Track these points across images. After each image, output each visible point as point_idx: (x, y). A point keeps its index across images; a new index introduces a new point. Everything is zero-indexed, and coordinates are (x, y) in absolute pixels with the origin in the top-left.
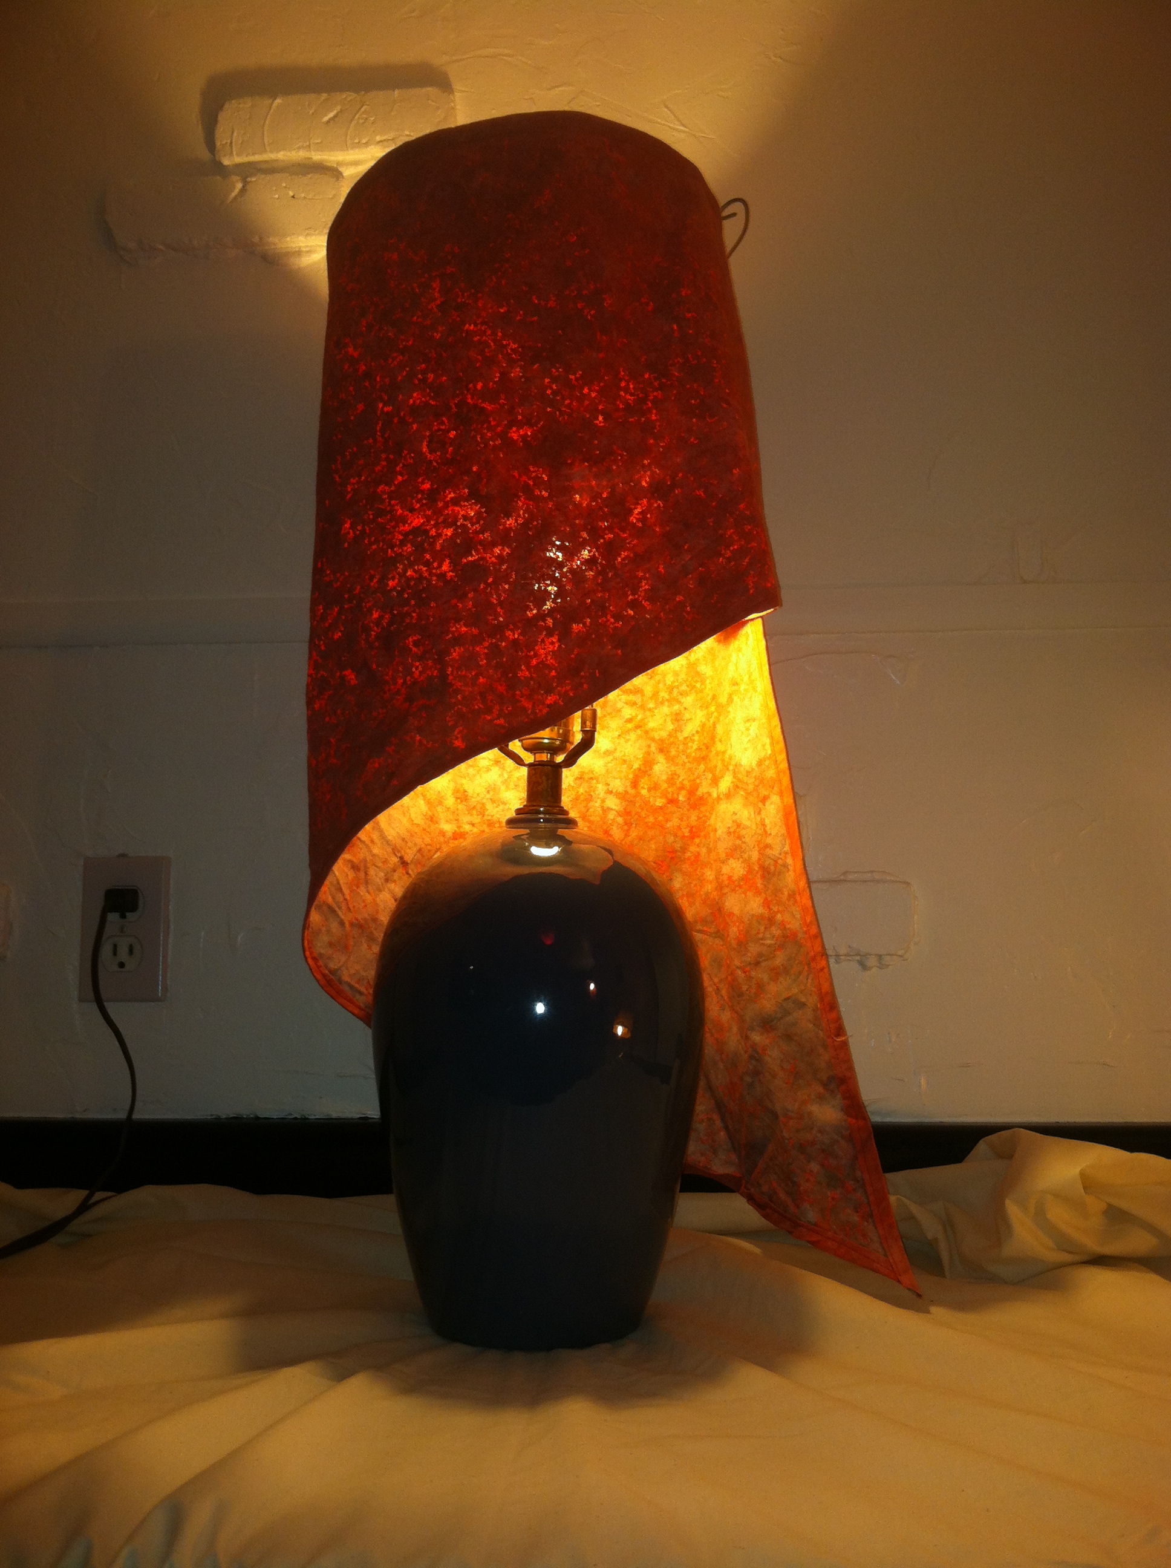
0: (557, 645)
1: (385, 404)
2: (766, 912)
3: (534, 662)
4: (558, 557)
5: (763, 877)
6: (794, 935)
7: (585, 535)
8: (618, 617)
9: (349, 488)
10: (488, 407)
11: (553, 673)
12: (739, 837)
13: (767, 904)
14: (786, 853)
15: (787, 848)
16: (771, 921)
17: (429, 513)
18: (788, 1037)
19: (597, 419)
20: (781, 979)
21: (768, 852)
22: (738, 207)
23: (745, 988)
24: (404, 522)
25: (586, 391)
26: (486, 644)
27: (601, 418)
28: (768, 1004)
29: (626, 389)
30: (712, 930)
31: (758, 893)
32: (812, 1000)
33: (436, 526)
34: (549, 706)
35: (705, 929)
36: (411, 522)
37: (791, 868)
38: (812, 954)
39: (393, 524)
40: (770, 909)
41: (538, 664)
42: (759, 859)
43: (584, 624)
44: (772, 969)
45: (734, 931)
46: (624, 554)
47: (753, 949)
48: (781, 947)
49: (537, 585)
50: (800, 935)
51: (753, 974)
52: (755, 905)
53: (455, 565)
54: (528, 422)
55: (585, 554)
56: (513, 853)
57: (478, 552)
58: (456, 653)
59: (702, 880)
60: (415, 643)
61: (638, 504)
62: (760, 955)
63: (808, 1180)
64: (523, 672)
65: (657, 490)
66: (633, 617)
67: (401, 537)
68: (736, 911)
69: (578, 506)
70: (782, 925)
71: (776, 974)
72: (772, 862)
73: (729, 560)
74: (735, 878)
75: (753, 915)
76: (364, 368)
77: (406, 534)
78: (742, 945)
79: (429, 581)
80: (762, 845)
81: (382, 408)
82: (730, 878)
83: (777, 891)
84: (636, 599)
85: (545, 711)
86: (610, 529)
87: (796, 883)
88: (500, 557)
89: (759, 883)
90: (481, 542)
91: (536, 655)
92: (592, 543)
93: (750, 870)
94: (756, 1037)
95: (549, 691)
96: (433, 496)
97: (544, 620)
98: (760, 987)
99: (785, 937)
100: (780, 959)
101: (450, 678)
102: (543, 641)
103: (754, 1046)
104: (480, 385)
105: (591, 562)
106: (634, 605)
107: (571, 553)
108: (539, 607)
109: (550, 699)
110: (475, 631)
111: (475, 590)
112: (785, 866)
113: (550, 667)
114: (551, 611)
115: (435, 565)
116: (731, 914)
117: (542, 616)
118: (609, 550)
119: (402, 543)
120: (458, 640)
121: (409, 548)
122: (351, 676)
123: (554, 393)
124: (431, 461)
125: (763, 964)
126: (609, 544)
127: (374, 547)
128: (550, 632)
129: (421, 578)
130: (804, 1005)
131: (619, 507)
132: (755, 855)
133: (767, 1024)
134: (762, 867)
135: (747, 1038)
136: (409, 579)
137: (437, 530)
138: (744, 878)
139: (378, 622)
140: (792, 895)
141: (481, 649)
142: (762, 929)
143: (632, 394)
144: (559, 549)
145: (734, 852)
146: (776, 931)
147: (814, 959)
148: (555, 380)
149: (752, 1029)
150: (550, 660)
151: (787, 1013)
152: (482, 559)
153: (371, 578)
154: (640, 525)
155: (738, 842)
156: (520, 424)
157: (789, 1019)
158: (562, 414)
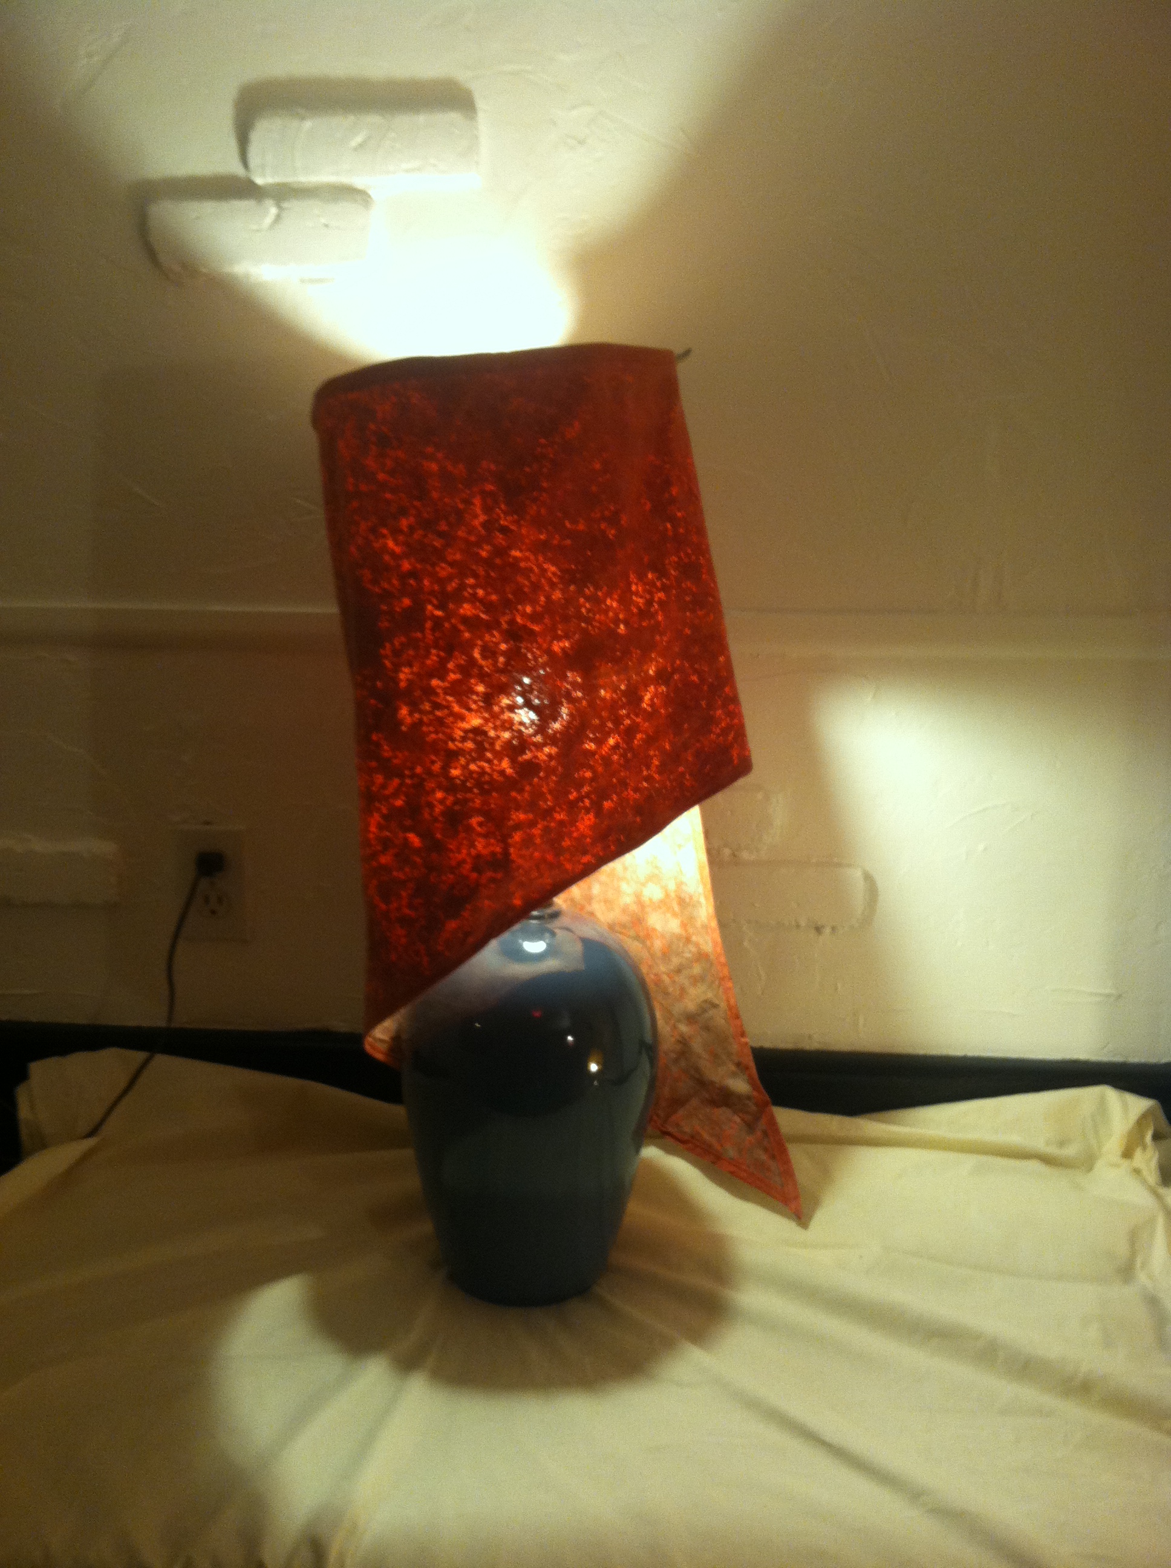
0: (592, 820)
2: (684, 933)
4: (592, 747)
5: (678, 903)
6: (707, 952)
7: (610, 725)
8: (636, 790)
9: (402, 676)
10: (536, 628)
11: (588, 840)
13: (684, 925)
17: (487, 715)
18: (707, 1028)
19: (619, 628)
20: (699, 985)
21: (684, 887)
23: (671, 990)
24: (462, 718)
26: (539, 826)
27: (622, 627)
28: (690, 1004)
29: (637, 594)
31: (675, 915)
32: (723, 1005)
33: (495, 728)
35: (623, 931)
36: (470, 721)
39: (452, 719)
40: (686, 931)
41: (578, 835)
42: (676, 891)
43: (612, 800)
44: (692, 977)
46: (639, 736)
47: (675, 961)
48: (697, 960)
49: (577, 773)
51: (676, 979)
52: (674, 925)
53: (513, 762)
54: (567, 636)
55: (611, 741)
57: (531, 751)
59: (618, 891)
60: (480, 824)
61: (647, 691)
62: (681, 965)
64: (566, 843)
65: (662, 677)
66: (647, 789)
67: (462, 734)
68: (659, 927)
69: (603, 699)
70: (697, 945)
71: (695, 980)
72: (688, 896)
73: (718, 735)
74: (655, 900)
75: (673, 934)
76: (408, 566)
79: (491, 775)
81: (432, 611)
82: (651, 900)
83: (692, 917)
84: (650, 773)
86: (628, 716)
88: (550, 756)
89: (676, 908)
90: (534, 743)
91: (577, 829)
92: (616, 730)
93: (667, 895)
94: (684, 1028)
95: (585, 852)
96: (489, 700)
97: (583, 802)
98: (683, 990)
99: (699, 953)
100: (697, 970)
101: (513, 856)
102: (582, 818)
103: (682, 1035)
104: (528, 608)
105: (616, 747)
106: (648, 779)
107: (600, 742)
108: (578, 789)
109: (586, 859)
110: (531, 816)
111: (531, 784)
113: (586, 837)
114: (588, 795)
115: (496, 762)
117: (580, 799)
118: (629, 734)
119: (464, 739)
120: (518, 826)
121: (470, 745)
122: (414, 839)
123: (589, 611)
124: (483, 667)
125: (685, 972)
126: (628, 728)
127: (434, 736)
128: (588, 810)
129: (483, 772)
130: (715, 1006)
131: (633, 696)
133: (691, 1018)
134: (678, 897)
135: (675, 1027)
136: (471, 772)
137: (496, 732)
138: (662, 902)
139: (442, 801)
141: (536, 831)
143: (641, 597)
144: (591, 740)
145: (653, 878)
146: (692, 948)
148: (587, 598)
149: (679, 1021)
150: (588, 832)
151: (704, 1011)
152: (536, 757)
153: (433, 763)
154: (649, 709)
155: (657, 872)
156: (559, 638)
157: (707, 1015)
158: (593, 627)
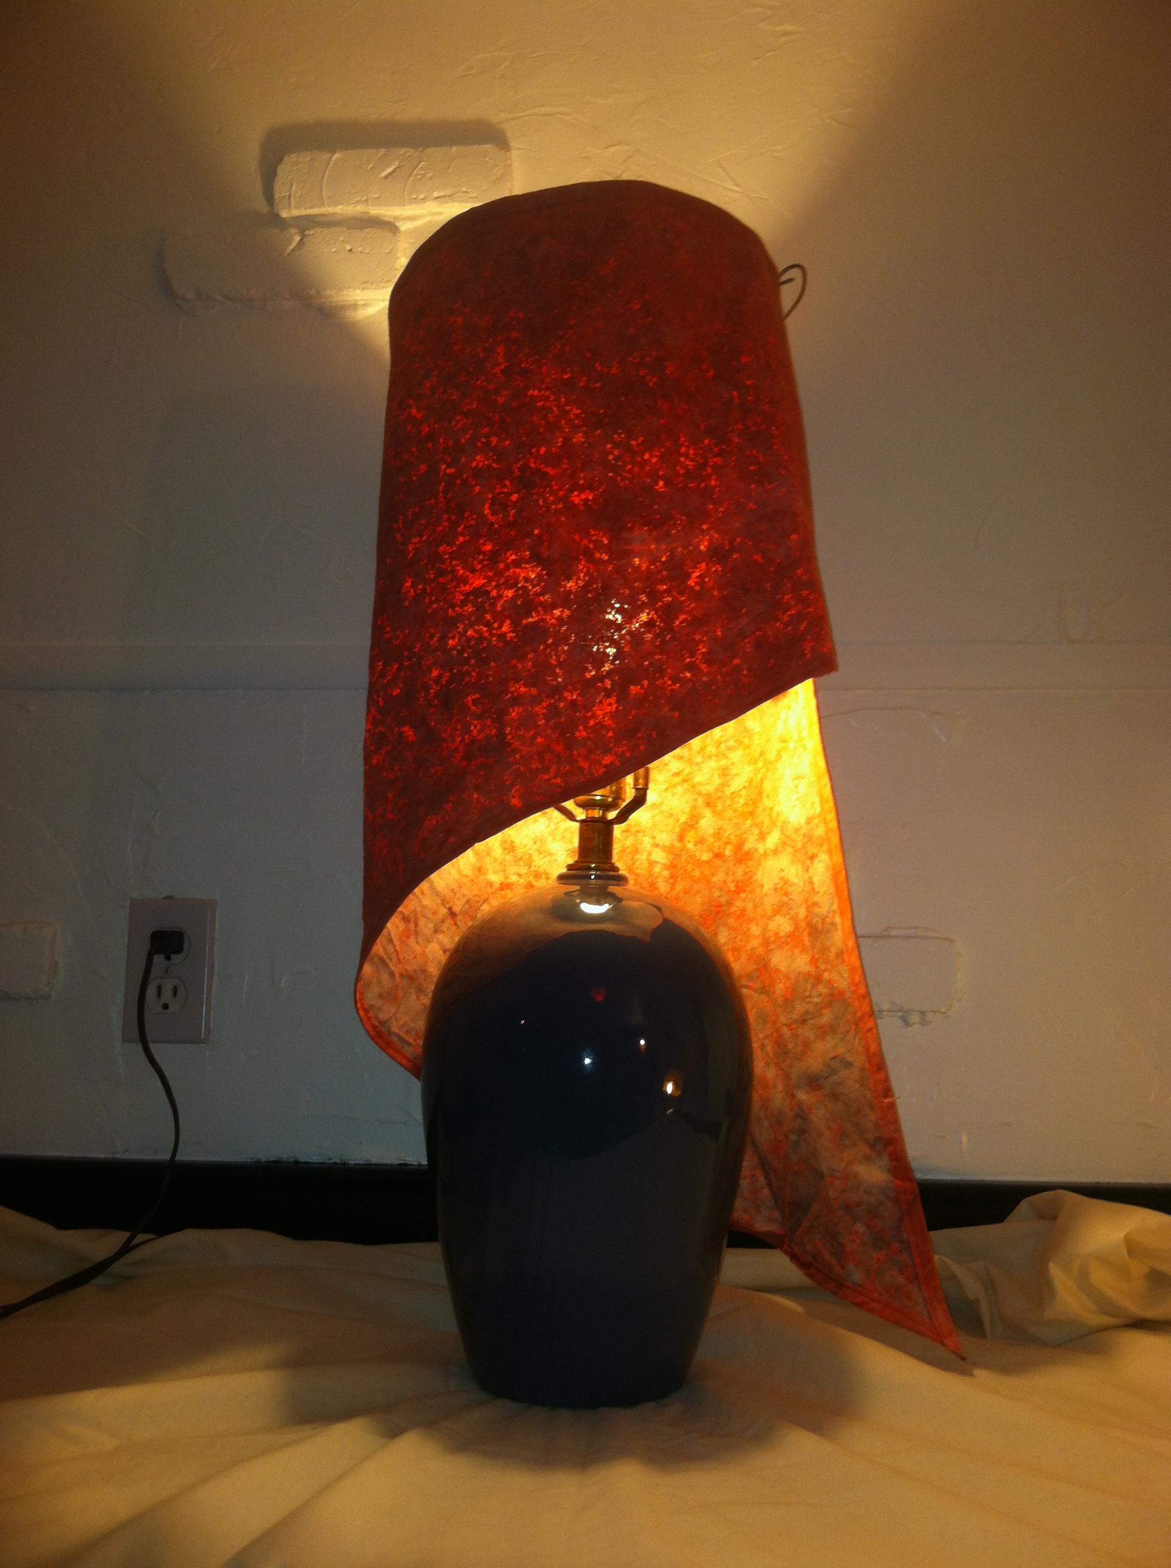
0: (615, 706)
1: (449, 466)
2: (812, 970)
3: (592, 722)
4: (617, 620)
5: (810, 934)
6: (842, 993)
7: (644, 598)
8: (675, 679)
9: (410, 547)
10: (548, 469)
11: (610, 734)
12: (786, 894)
13: (814, 961)
14: (834, 912)
15: (835, 907)
16: (818, 979)
17: (490, 574)
18: (835, 1096)
19: (657, 484)
20: (828, 1038)
21: (816, 910)
22: (795, 273)
23: (791, 1045)
24: (466, 582)
25: (646, 457)
26: (545, 704)
27: (661, 483)
28: (814, 1063)
29: (686, 455)
30: (758, 985)
31: (804, 950)
32: (859, 1060)
33: (497, 586)
34: (606, 766)
35: (750, 984)
36: (473, 583)
37: (839, 927)
38: (860, 1014)
39: (454, 583)
40: (817, 967)
41: (596, 724)
42: (807, 917)
43: (642, 685)
44: (819, 1028)
45: (780, 988)
46: (682, 617)
47: (800, 1007)
48: (828, 1005)
49: (596, 647)
50: (848, 994)
51: (800, 1031)
52: (802, 963)
53: (515, 625)
54: (590, 486)
55: (644, 617)
56: (563, 910)
57: (538, 612)
58: (515, 713)
59: (747, 935)
60: (475, 702)
61: (696, 568)
62: (807, 1012)
63: (853, 1241)
64: (581, 733)
65: (716, 554)
66: (690, 680)
67: (462, 597)
68: (782, 967)
69: (637, 569)
70: (830, 983)
71: (824, 1032)
72: (820, 921)
73: (786, 625)
74: (782, 934)
75: (800, 973)
76: (427, 429)
77: (467, 595)
78: (788, 1001)
79: (490, 641)
80: (809, 903)
81: (445, 469)
82: (777, 934)
83: (825, 949)
84: (694, 662)
85: (602, 770)
86: (668, 592)
87: (845, 943)
88: (560, 620)
89: (806, 940)
90: (541, 604)
91: (594, 716)
92: (651, 605)
93: (797, 927)
94: (803, 1096)
95: (606, 751)
96: (494, 557)
97: (602, 682)
98: (806, 1044)
99: (832, 995)
100: (827, 1017)
101: (509, 737)
102: (601, 702)
103: (800, 1104)
104: (543, 450)
105: (649, 625)
106: (691, 667)
107: (629, 616)
108: (598, 669)
109: (607, 759)
110: (534, 691)
111: (535, 651)
112: (833, 924)
113: (608, 728)
114: (610, 672)
115: (496, 625)
116: (778, 971)
117: (600, 678)
118: (668, 613)
119: (463, 603)
120: (517, 700)
121: (469, 608)
122: (409, 732)
123: (617, 459)
124: (492, 524)
125: (810, 1022)
126: (668, 606)
127: (435, 606)
128: (608, 694)
129: (481, 638)
130: (848, 1065)
131: (677, 571)
132: (802, 913)
133: (813, 1082)
134: (809, 925)
135: (793, 1096)
136: (469, 639)
137: (499, 591)
138: (791, 935)
139: (437, 680)
140: (840, 954)
141: (540, 709)
142: (809, 986)
143: (692, 460)
144: (618, 611)
145: (780, 908)
146: (822, 989)
147: (861, 1019)
148: (617, 445)
149: (798, 1087)
150: (607, 721)
151: (833, 1072)
152: (542, 620)
153: (432, 636)
154: (698, 588)
155: (785, 899)
156: (582, 489)
157: (836, 1078)
158: (623, 479)
